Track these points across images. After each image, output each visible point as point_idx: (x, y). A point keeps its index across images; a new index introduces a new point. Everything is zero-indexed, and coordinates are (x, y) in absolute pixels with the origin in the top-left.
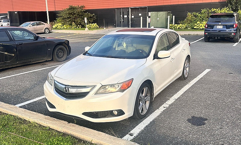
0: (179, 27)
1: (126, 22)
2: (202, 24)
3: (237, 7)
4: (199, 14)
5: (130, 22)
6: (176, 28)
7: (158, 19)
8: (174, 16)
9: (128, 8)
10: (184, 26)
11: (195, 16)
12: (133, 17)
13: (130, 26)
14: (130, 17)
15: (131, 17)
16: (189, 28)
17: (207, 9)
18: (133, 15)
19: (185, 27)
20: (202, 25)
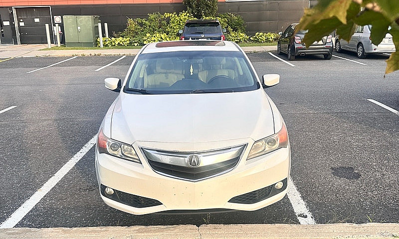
0: (119, 41)
1: (8, 34)
2: (155, 37)
3: (199, 11)
4: (146, 21)
5: (18, 35)
6: (113, 44)
7: (79, 28)
8: (106, 25)
9: (11, 8)
10: (127, 40)
11: (141, 24)
12: (22, 24)
13: (19, 42)
14: (16, 25)
15: (19, 24)
16: (136, 44)
17: (157, 14)
18: (21, 20)
19: (128, 42)
20: (155, 39)
